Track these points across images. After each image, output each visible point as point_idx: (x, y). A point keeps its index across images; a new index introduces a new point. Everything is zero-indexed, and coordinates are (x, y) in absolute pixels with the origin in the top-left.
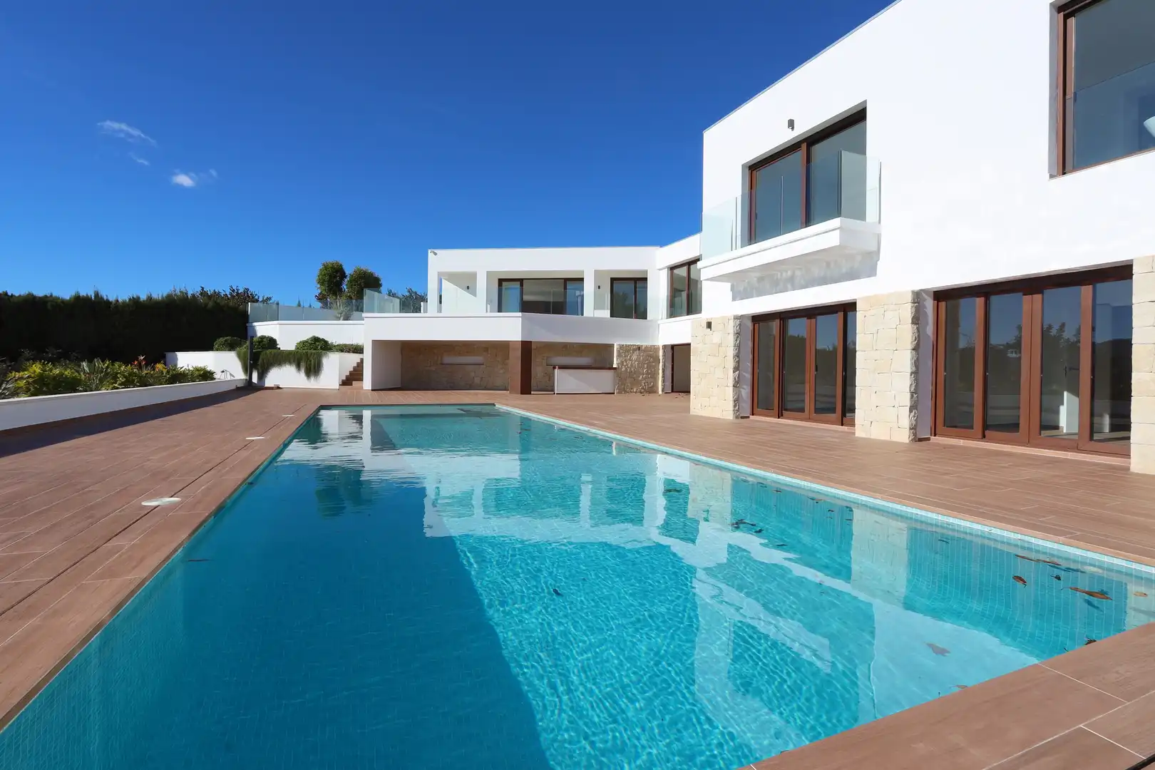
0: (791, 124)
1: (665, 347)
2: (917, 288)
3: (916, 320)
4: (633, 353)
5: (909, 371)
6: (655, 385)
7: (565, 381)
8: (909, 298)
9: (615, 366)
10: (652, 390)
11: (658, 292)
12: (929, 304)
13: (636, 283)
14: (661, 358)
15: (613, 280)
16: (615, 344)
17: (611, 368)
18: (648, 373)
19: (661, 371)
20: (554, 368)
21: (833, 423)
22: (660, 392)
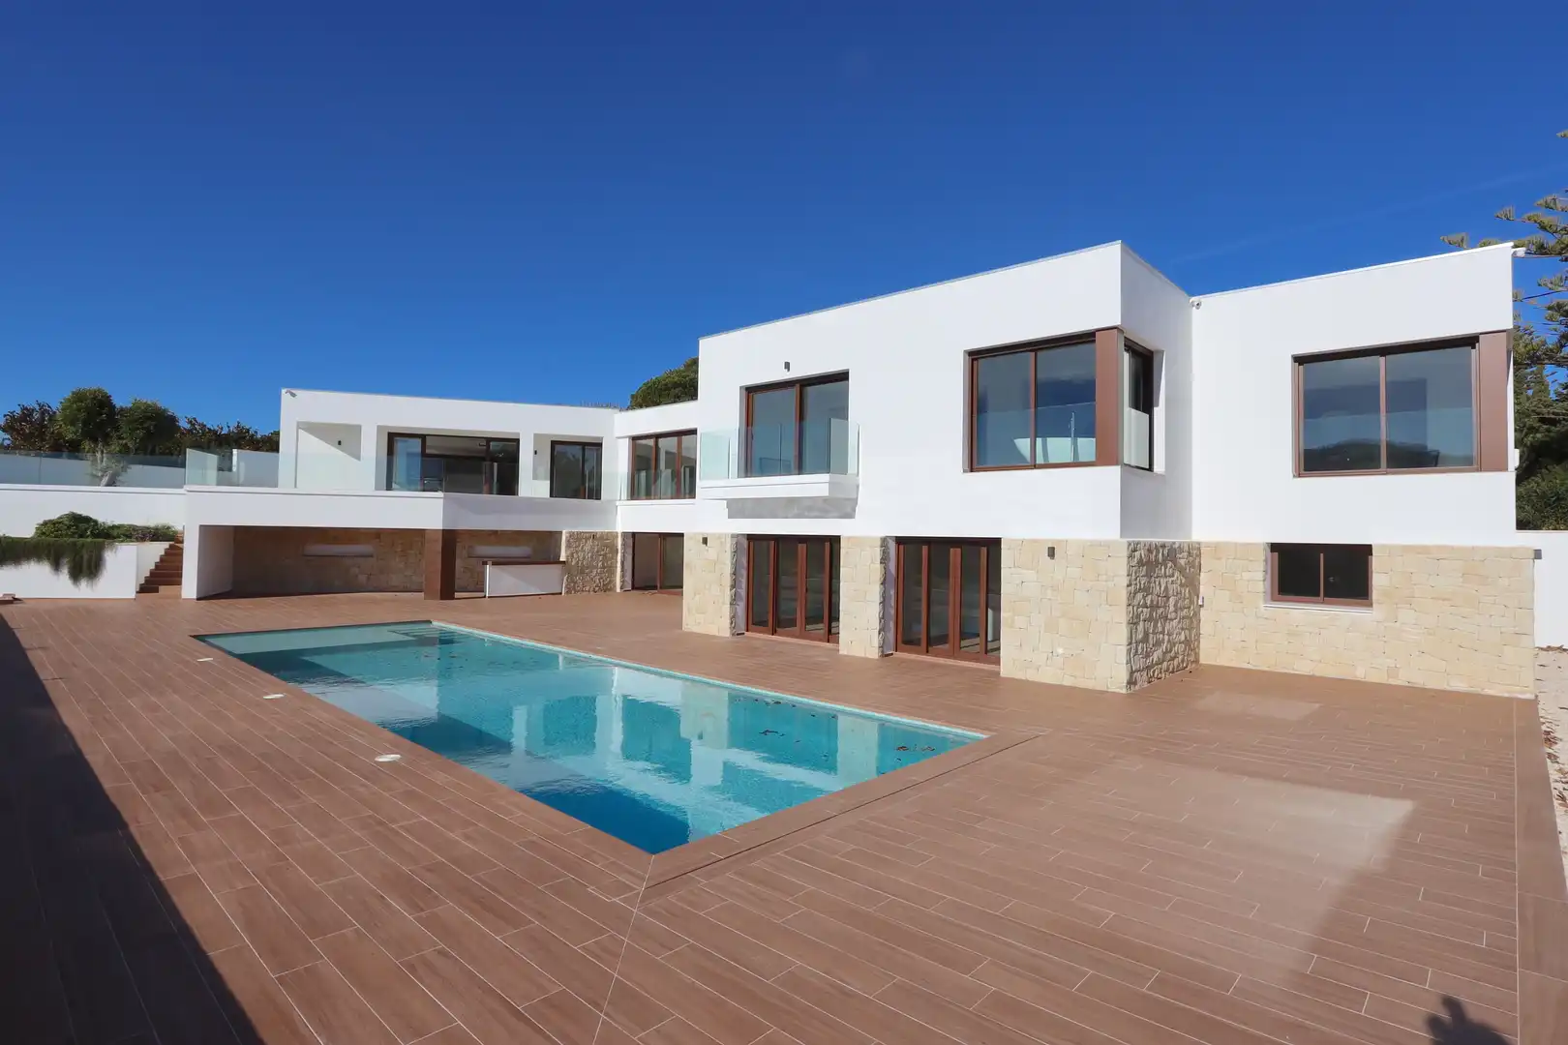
0: (787, 366)
1: (625, 535)
2: (883, 535)
3: (884, 560)
4: (586, 542)
5: (878, 602)
6: (612, 581)
7: (497, 580)
8: (879, 543)
9: (562, 559)
10: (607, 588)
11: (616, 465)
12: (892, 546)
13: (584, 450)
14: (619, 547)
15: (554, 443)
16: (564, 532)
17: (558, 562)
18: (604, 567)
19: (619, 565)
20: (485, 563)
21: (820, 640)
22: (618, 590)
